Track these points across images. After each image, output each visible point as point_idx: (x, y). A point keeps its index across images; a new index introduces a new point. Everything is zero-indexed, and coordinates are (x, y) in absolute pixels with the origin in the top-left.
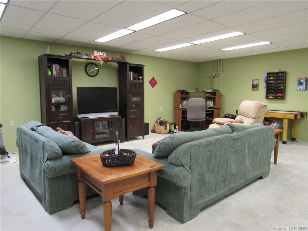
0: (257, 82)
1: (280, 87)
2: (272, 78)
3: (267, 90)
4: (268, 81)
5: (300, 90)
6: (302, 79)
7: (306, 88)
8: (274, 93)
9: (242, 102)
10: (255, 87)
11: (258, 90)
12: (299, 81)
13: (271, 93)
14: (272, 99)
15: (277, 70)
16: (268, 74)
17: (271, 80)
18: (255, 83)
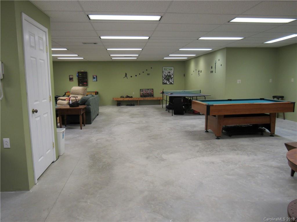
0: (72, 76)
1: (85, 79)
2: (80, 75)
3: (78, 81)
4: (78, 76)
5: (94, 81)
6: (95, 76)
7: (97, 80)
8: (82, 83)
9: (72, 87)
10: (71, 79)
11: (73, 81)
12: (93, 77)
13: (81, 83)
14: (81, 86)
15: (82, 71)
16: (78, 72)
17: (80, 76)
18: (71, 77)
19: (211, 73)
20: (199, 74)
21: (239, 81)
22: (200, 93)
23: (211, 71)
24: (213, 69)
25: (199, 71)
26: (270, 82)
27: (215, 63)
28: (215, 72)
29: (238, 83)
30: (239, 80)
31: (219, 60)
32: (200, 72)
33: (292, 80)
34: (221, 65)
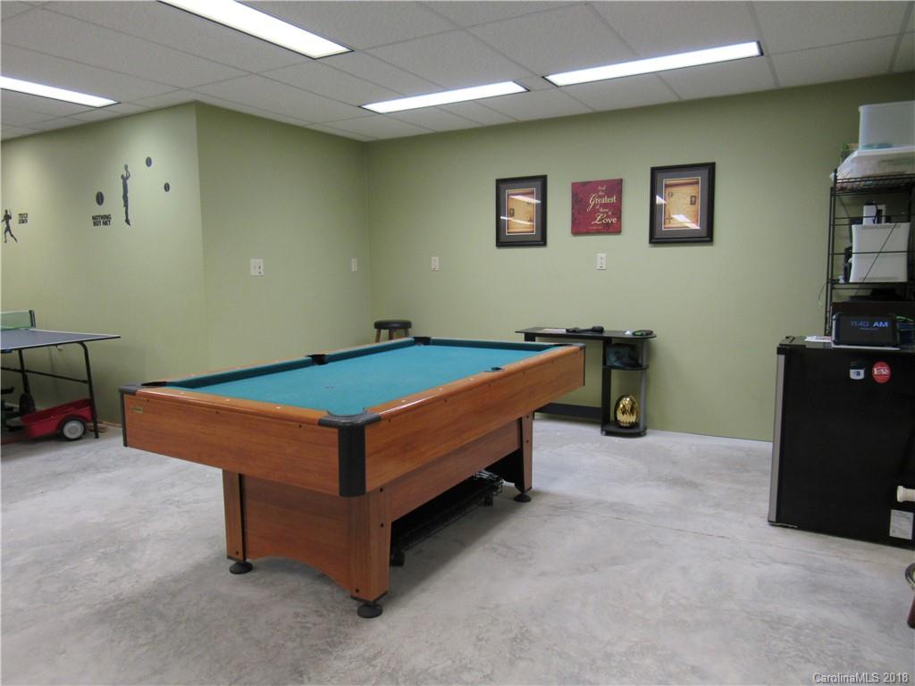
19: (95, 224)
20: (8, 229)
21: (256, 265)
22: (33, 324)
23: (94, 218)
24: (113, 206)
25: (7, 218)
26: (353, 270)
27: (125, 179)
28: (127, 221)
29: (254, 272)
30: (258, 261)
31: (149, 162)
32: (14, 222)
33: (435, 262)
34: (167, 187)
